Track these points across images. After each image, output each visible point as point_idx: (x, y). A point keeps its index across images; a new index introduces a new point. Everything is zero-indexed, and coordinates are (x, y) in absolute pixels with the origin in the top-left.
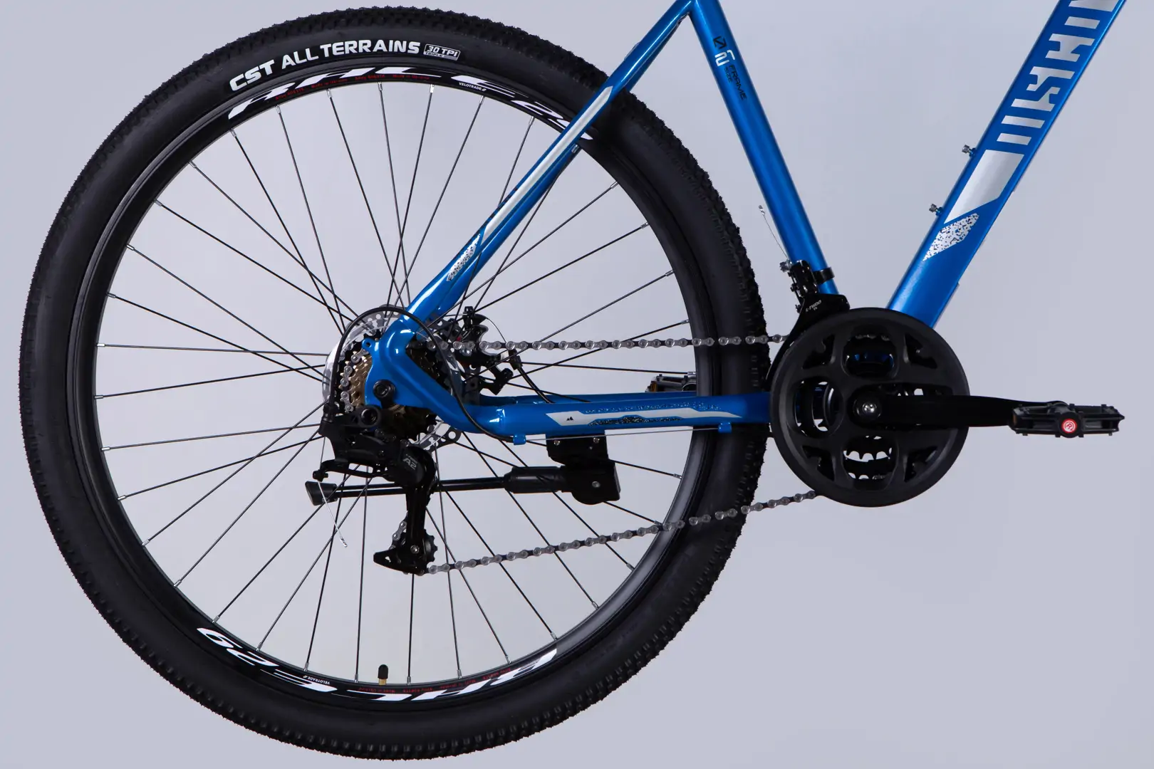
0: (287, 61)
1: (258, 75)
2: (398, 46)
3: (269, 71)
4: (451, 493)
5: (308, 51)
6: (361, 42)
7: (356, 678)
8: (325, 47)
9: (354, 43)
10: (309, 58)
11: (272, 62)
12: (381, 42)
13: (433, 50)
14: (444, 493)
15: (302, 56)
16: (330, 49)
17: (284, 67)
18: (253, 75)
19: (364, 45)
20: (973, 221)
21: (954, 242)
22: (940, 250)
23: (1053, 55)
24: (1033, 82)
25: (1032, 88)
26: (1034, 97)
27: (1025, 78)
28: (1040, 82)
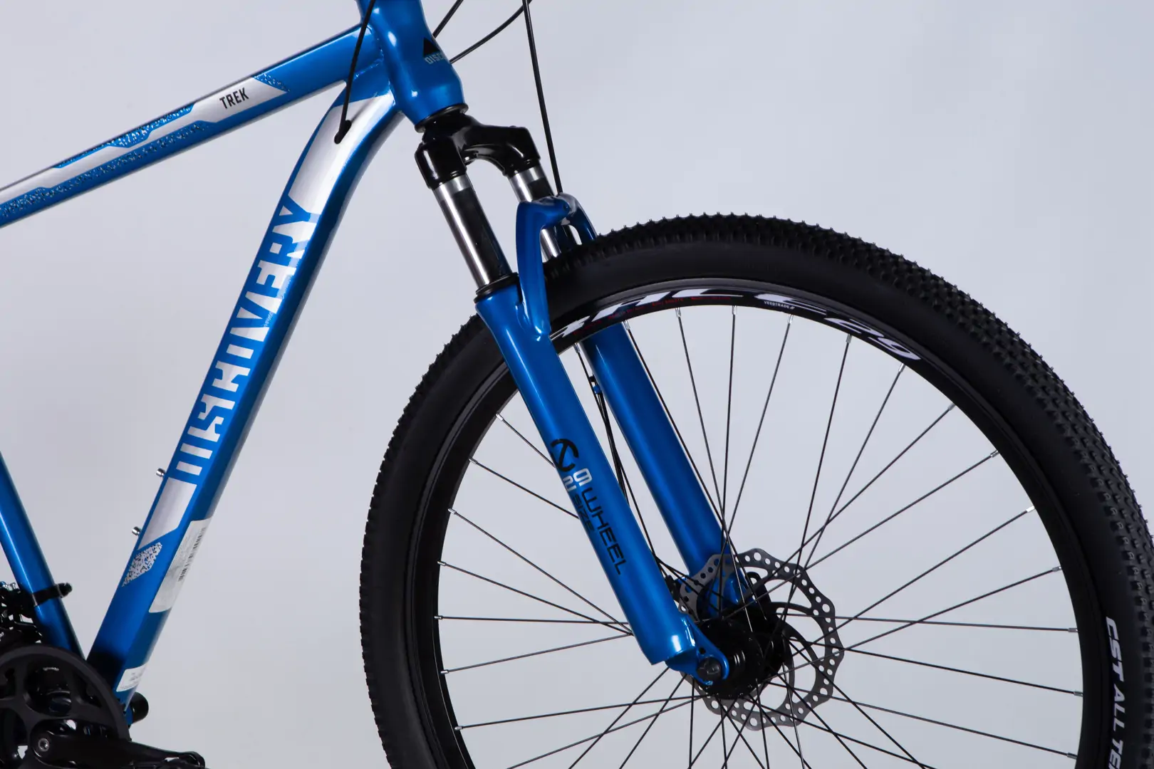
20: (158, 551)
21: (143, 571)
22: (133, 577)
23: (217, 383)
24: (204, 411)
25: (203, 416)
26: (204, 425)
27: (199, 406)
28: (208, 409)
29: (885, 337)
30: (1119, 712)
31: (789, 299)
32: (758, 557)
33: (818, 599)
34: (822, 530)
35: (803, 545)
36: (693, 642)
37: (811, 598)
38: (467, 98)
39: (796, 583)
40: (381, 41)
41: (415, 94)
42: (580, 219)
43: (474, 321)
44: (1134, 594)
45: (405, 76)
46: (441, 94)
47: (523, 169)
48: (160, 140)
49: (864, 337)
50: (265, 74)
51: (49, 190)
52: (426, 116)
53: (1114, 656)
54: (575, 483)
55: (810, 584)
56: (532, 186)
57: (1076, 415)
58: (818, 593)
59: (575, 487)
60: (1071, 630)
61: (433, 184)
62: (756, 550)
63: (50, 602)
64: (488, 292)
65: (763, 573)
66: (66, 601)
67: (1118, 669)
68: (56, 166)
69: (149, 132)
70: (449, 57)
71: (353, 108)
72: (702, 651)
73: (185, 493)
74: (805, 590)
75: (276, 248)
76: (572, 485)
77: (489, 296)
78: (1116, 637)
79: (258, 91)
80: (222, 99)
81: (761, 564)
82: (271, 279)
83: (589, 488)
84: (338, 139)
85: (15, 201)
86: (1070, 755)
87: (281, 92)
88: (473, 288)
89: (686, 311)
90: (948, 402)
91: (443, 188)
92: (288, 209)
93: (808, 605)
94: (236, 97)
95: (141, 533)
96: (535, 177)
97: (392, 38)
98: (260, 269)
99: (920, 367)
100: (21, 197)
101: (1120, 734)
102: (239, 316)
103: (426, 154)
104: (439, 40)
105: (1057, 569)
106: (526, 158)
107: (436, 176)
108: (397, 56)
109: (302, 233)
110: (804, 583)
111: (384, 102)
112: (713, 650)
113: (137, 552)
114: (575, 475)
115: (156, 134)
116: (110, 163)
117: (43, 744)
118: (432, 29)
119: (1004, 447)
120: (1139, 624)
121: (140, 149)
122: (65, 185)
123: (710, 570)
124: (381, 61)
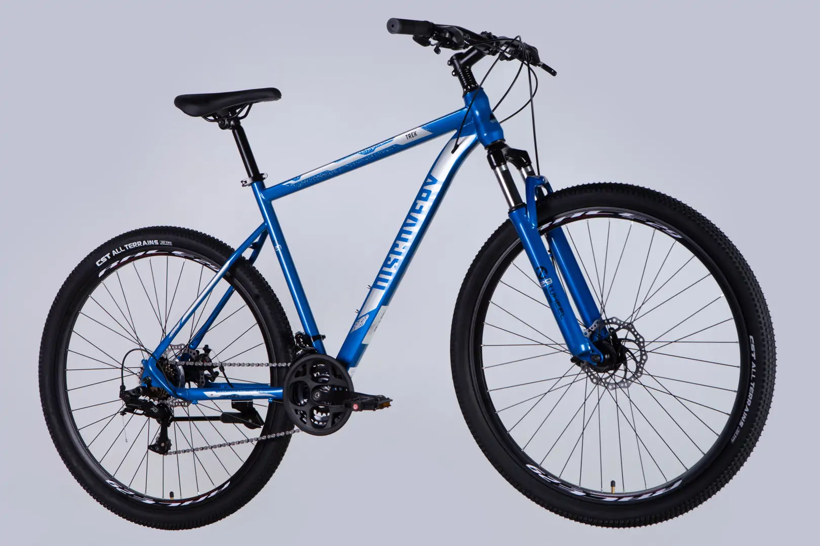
0: (114, 253)
1: (106, 260)
2: (150, 242)
3: (109, 257)
4: (194, 422)
5: (120, 248)
6: (138, 242)
7: (163, 497)
8: (126, 246)
9: (135, 243)
10: (122, 251)
11: (109, 254)
12: (144, 242)
13: (163, 243)
14: (191, 422)
15: (119, 250)
16: (128, 246)
17: (114, 255)
18: (104, 259)
19: (139, 244)
20: (367, 318)
21: (360, 326)
22: (356, 329)
23: (396, 249)
24: (390, 261)
25: (389, 263)
26: (390, 266)
27: (388, 259)
28: (392, 260)
29: (669, 229)
30: (753, 372)
31: (632, 215)
32: (614, 320)
33: (638, 337)
34: (640, 308)
35: (633, 313)
36: (589, 348)
37: (635, 336)
38: (505, 137)
39: (629, 330)
40: (474, 114)
41: (485, 135)
42: (548, 186)
43: (508, 221)
44: (759, 320)
45: (482, 128)
46: (495, 135)
47: (525, 167)
48: (379, 152)
49: (661, 229)
50: (425, 126)
51: (330, 172)
52: (489, 143)
53: (752, 350)
54: (545, 284)
55: (635, 331)
56: (528, 173)
57: (740, 259)
58: (638, 334)
59: (545, 285)
60: (737, 342)
61: (493, 168)
62: (614, 318)
63: (318, 341)
64: (514, 209)
65: (616, 327)
66: (324, 342)
67: (754, 355)
68: (335, 162)
69: (375, 148)
70: (499, 121)
71: (461, 139)
72: (593, 351)
73: (380, 294)
74: (633, 333)
75: (424, 195)
76: (544, 285)
77: (514, 211)
78: (753, 342)
79: (421, 132)
80: (406, 136)
81: (616, 323)
82: (422, 207)
83: (551, 286)
84: (453, 152)
85: (316, 176)
86: (735, 391)
87: (430, 133)
88: (508, 208)
89: (590, 220)
90: (692, 255)
91: (497, 169)
92: (430, 179)
93: (634, 339)
94: (412, 135)
95: (359, 313)
96: (530, 170)
97: (477, 113)
98: (417, 204)
99: (682, 241)
100: (318, 175)
101: (754, 380)
102: (407, 222)
103: (492, 156)
104: (494, 113)
105: (732, 319)
106: (526, 162)
107: (495, 164)
108: (479, 120)
109: (435, 189)
110: (633, 330)
111: (472, 138)
112: (597, 352)
113: (357, 319)
114: (546, 280)
115: (377, 150)
116: (357, 161)
117: (317, 395)
118: (492, 109)
119: (713, 272)
120: (762, 337)
121: (371, 155)
122: (337, 170)
123: (595, 326)
124: (472, 122)
